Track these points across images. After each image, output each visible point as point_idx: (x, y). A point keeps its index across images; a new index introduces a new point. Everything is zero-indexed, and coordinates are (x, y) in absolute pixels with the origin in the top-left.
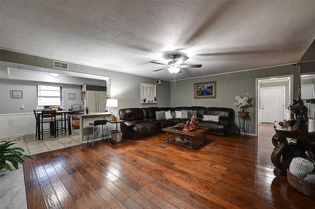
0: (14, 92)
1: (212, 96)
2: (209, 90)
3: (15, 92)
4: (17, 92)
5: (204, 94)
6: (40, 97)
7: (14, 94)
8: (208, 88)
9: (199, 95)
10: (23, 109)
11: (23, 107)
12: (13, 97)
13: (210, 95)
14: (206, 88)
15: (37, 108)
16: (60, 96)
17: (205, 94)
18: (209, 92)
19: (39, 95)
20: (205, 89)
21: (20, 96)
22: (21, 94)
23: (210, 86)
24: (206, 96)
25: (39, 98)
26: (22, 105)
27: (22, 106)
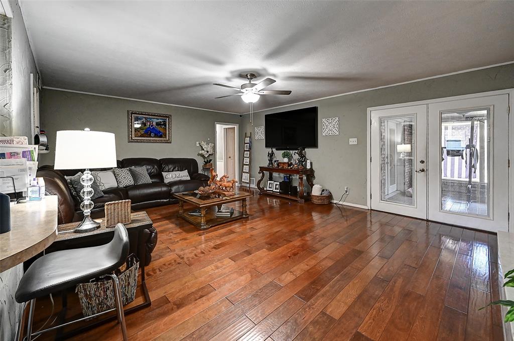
1: (165, 139)
2: (159, 128)
5: (150, 135)
8: (158, 124)
9: (141, 136)
13: (161, 136)
14: (154, 124)
17: (152, 135)
18: (160, 132)
20: (152, 126)
23: (161, 122)
24: (154, 139)
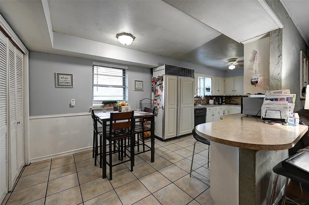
0: (60, 76)
3: (62, 76)
4: (65, 76)
6: (97, 85)
7: (60, 79)
10: (73, 106)
11: (73, 104)
12: (59, 85)
15: (93, 105)
16: (122, 85)
19: (95, 83)
21: (69, 84)
22: (70, 80)
25: (95, 88)
26: (72, 100)
27: (72, 102)
